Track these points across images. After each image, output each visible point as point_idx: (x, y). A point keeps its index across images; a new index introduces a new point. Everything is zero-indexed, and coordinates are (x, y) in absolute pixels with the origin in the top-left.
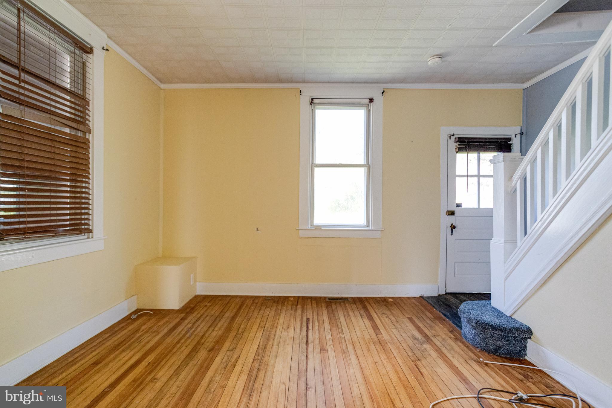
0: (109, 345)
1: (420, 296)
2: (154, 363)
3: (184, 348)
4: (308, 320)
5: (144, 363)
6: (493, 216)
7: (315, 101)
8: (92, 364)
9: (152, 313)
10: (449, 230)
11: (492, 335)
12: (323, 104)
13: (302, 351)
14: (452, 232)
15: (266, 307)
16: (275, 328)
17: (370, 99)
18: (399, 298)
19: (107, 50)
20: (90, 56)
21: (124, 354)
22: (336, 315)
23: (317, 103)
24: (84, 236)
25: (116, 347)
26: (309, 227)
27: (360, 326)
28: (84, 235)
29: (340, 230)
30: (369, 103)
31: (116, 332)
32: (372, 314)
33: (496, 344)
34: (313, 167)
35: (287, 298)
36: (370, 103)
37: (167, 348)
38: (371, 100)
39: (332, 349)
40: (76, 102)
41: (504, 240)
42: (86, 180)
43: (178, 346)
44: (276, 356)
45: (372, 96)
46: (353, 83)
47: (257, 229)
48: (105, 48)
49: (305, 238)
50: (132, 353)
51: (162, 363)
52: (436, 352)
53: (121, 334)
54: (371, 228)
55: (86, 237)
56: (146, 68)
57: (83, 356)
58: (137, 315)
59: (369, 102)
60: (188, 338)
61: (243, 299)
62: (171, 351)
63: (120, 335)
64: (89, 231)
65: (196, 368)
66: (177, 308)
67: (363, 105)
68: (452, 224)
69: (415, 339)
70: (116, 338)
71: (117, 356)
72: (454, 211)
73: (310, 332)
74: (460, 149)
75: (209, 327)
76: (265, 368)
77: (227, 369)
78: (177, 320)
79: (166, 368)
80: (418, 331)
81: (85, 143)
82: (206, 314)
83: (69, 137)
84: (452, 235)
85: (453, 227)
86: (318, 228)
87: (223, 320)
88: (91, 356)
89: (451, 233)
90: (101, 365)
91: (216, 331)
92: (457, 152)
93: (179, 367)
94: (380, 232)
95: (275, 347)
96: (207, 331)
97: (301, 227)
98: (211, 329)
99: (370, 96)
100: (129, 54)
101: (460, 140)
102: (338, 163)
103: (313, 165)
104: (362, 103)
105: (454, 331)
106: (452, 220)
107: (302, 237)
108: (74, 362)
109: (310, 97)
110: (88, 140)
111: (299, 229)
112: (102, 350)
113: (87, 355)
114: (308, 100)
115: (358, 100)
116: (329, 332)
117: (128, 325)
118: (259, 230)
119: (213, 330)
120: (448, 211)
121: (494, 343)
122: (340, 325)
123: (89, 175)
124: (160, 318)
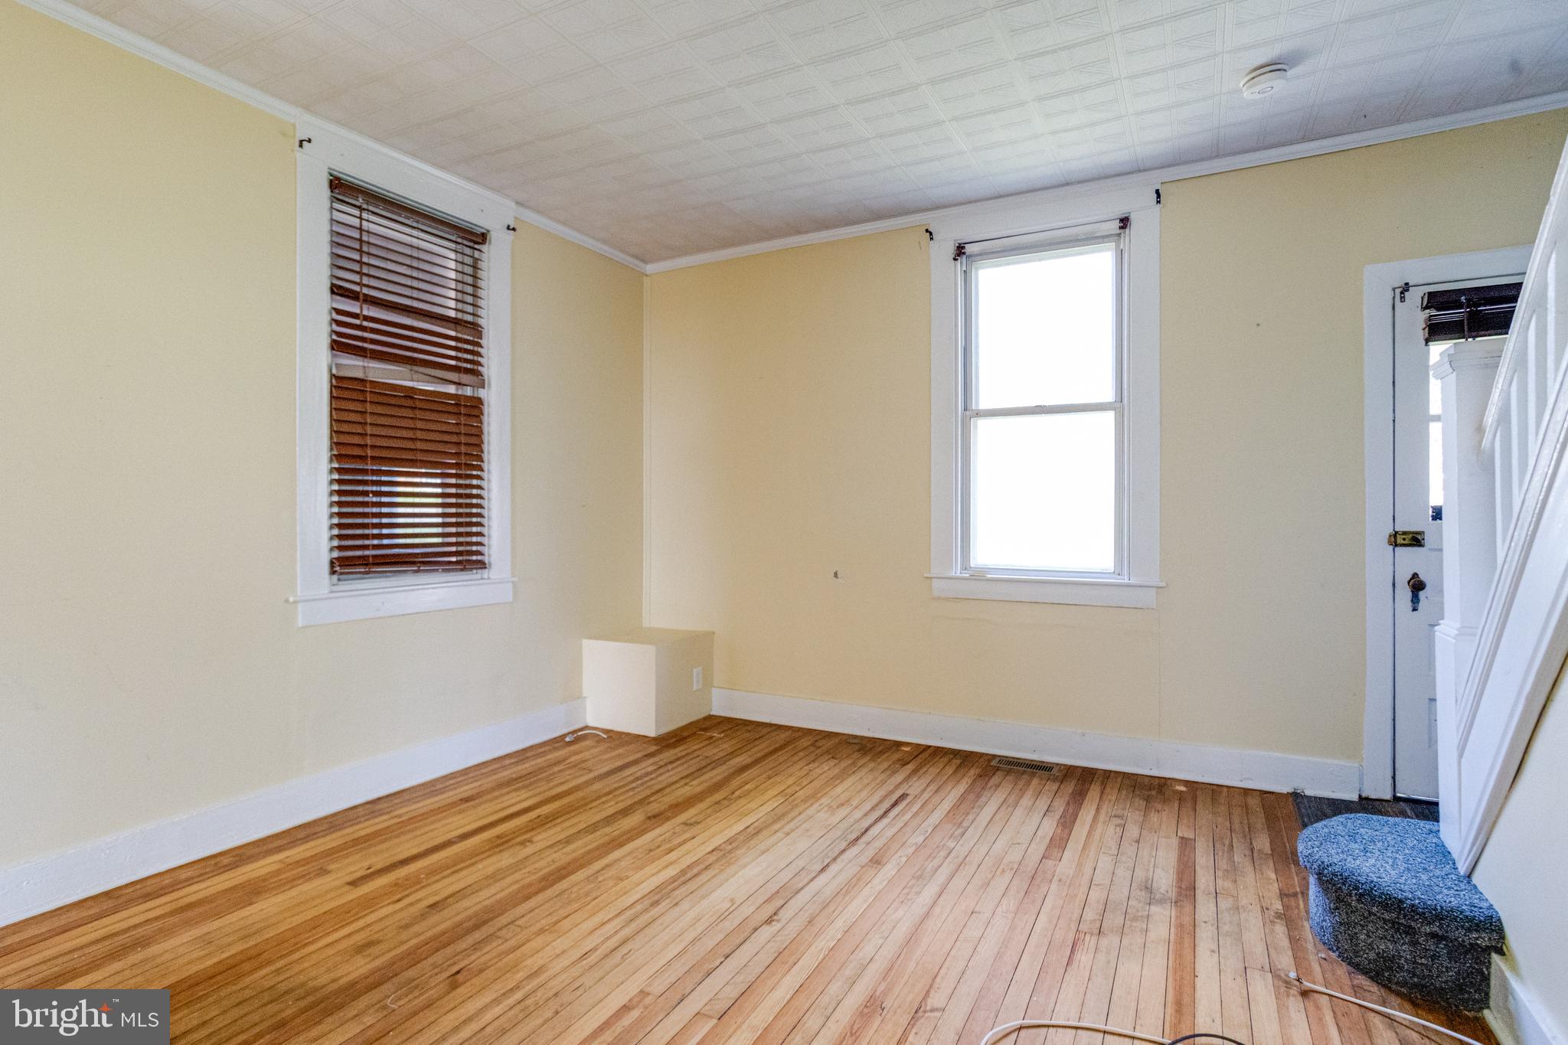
0: (504, 777)
1: (1291, 790)
2: (547, 817)
3: (613, 803)
4: (904, 796)
5: (532, 815)
6: (1441, 550)
7: (969, 249)
8: (461, 800)
9: (605, 736)
10: (1405, 594)
11: (1364, 917)
12: (993, 253)
13: (826, 854)
14: (1415, 600)
15: (833, 758)
16: (813, 801)
17: (1122, 220)
18: (1209, 786)
19: (514, 229)
20: (484, 248)
21: (514, 794)
22: (983, 799)
23: (975, 253)
24: (475, 575)
25: (510, 782)
26: (957, 571)
27: (1018, 832)
28: (477, 573)
29: (1036, 582)
30: (1118, 231)
31: (528, 758)
32: (1080, 813)
33: (1378, 948)
34: (968, 420)
35: (898, 744)
36: (1122, 231)
37: (584, 798)
38: (1125, 222)
39: (898, 864)
40: (460, 335)
41: (1458, 625)
42: (479, 473)
43: (604, 799)
44: (763, 852)
45: (1125, 211)
46: (1068, 184)
47: (836, 575)
48: (511, 227)
49: (947, 599)
50: (526, 795)
51: (559, 820)
52: (1172, 930)
53: (533, 763)
54: (1126, 581)
55: (479, 576)
56: (604, 241)
57: (458, 785)
58: (575, 735)
59: (1121, 228)
60: (633, 789)
61: (797, 735)
62: (586, 805)
63: (528, 766)
64: (482, 565)
65: (607, 839)
66: (652, 734)
67: (1104, 238)
68: (1415, 575)
69: (1147, 888)
70: (520, 768)
71: (502, 795)
72: (1421, 533)
73: (885, 821)
74: (1435, 331)
75: (682, 778)
76: (723, 867)
77: (652, 854)
78: (639, 755)
79: (558, 829)
80: (1178, 874)
81: (476, 407)
82: (698, 753)
83: (452, 400)
84: (1415, 610)
85: (1417, 586)
86: (979, 576)
87: (724, 767)
88: (466, 788)
89: (1410, 604)
90: (472, 803)
91: (692, 786)
92: (1427, 341)
93: (579, 832)
94: (1153, 591)
95: (780, 834)
96: (677, 782)
97: (935, 571)
98: (683, 782)
99: (1120, 211)
100: (564, 224)
101: (1437, 300)
102: (1033, 404)
103: (968, 413)
104: (1098, 234)
105: (1300, 896)
106: (1410, 560)
107: (939, 598)
108: (442, 791)
109: (955, 241)
110: (480, 401)
111: (932, 576)
112: (487, 782)
113: (462, 786)
114: (951, 250)
115: (1089, 228)
116: (927, 831)
117: (556, 749)
118: (839, 576)
119: (686, 784)
120: (1396, 533)
121: (1370, 944)
122: (970, 821)
123: (482, 464)
124: (611, 748)
